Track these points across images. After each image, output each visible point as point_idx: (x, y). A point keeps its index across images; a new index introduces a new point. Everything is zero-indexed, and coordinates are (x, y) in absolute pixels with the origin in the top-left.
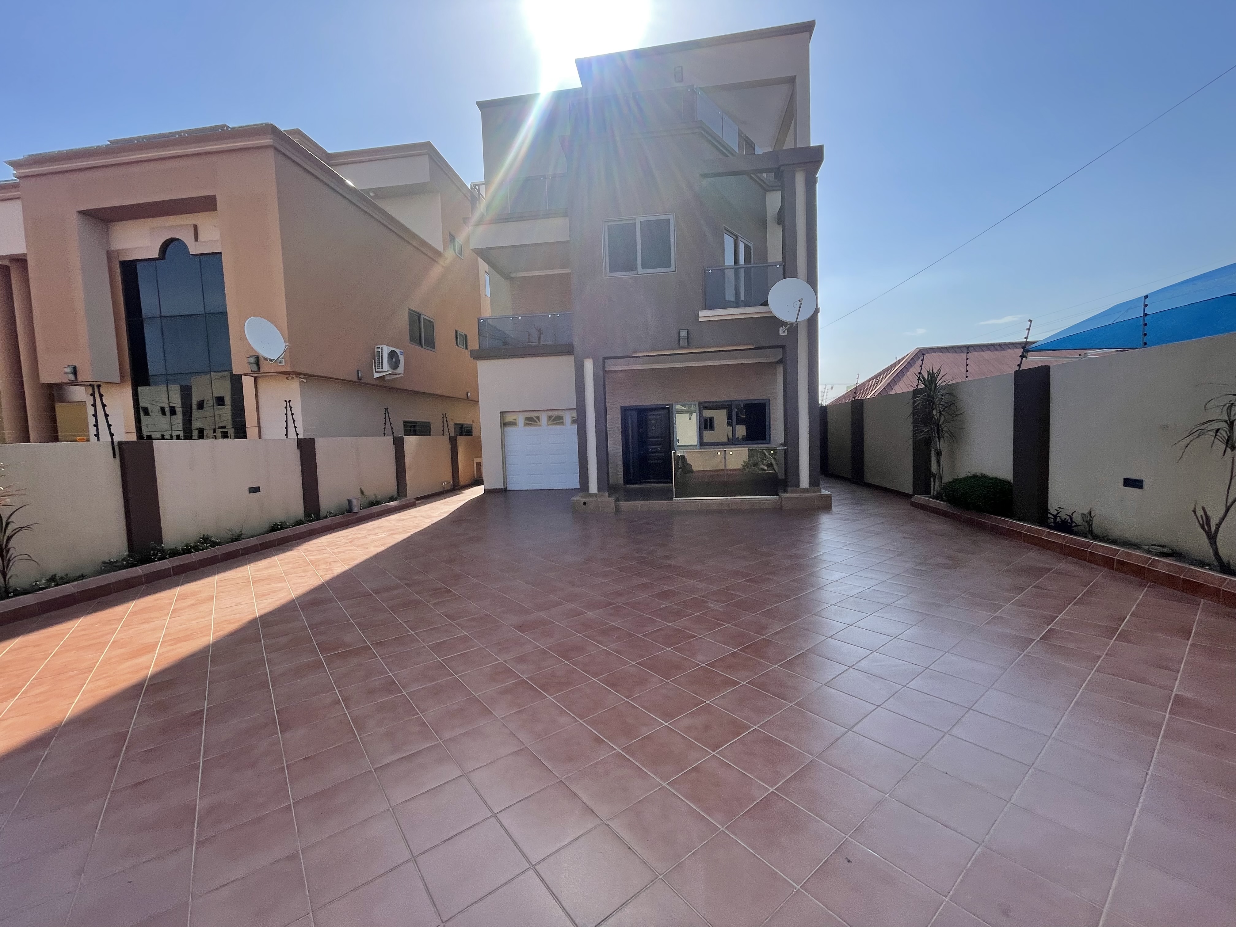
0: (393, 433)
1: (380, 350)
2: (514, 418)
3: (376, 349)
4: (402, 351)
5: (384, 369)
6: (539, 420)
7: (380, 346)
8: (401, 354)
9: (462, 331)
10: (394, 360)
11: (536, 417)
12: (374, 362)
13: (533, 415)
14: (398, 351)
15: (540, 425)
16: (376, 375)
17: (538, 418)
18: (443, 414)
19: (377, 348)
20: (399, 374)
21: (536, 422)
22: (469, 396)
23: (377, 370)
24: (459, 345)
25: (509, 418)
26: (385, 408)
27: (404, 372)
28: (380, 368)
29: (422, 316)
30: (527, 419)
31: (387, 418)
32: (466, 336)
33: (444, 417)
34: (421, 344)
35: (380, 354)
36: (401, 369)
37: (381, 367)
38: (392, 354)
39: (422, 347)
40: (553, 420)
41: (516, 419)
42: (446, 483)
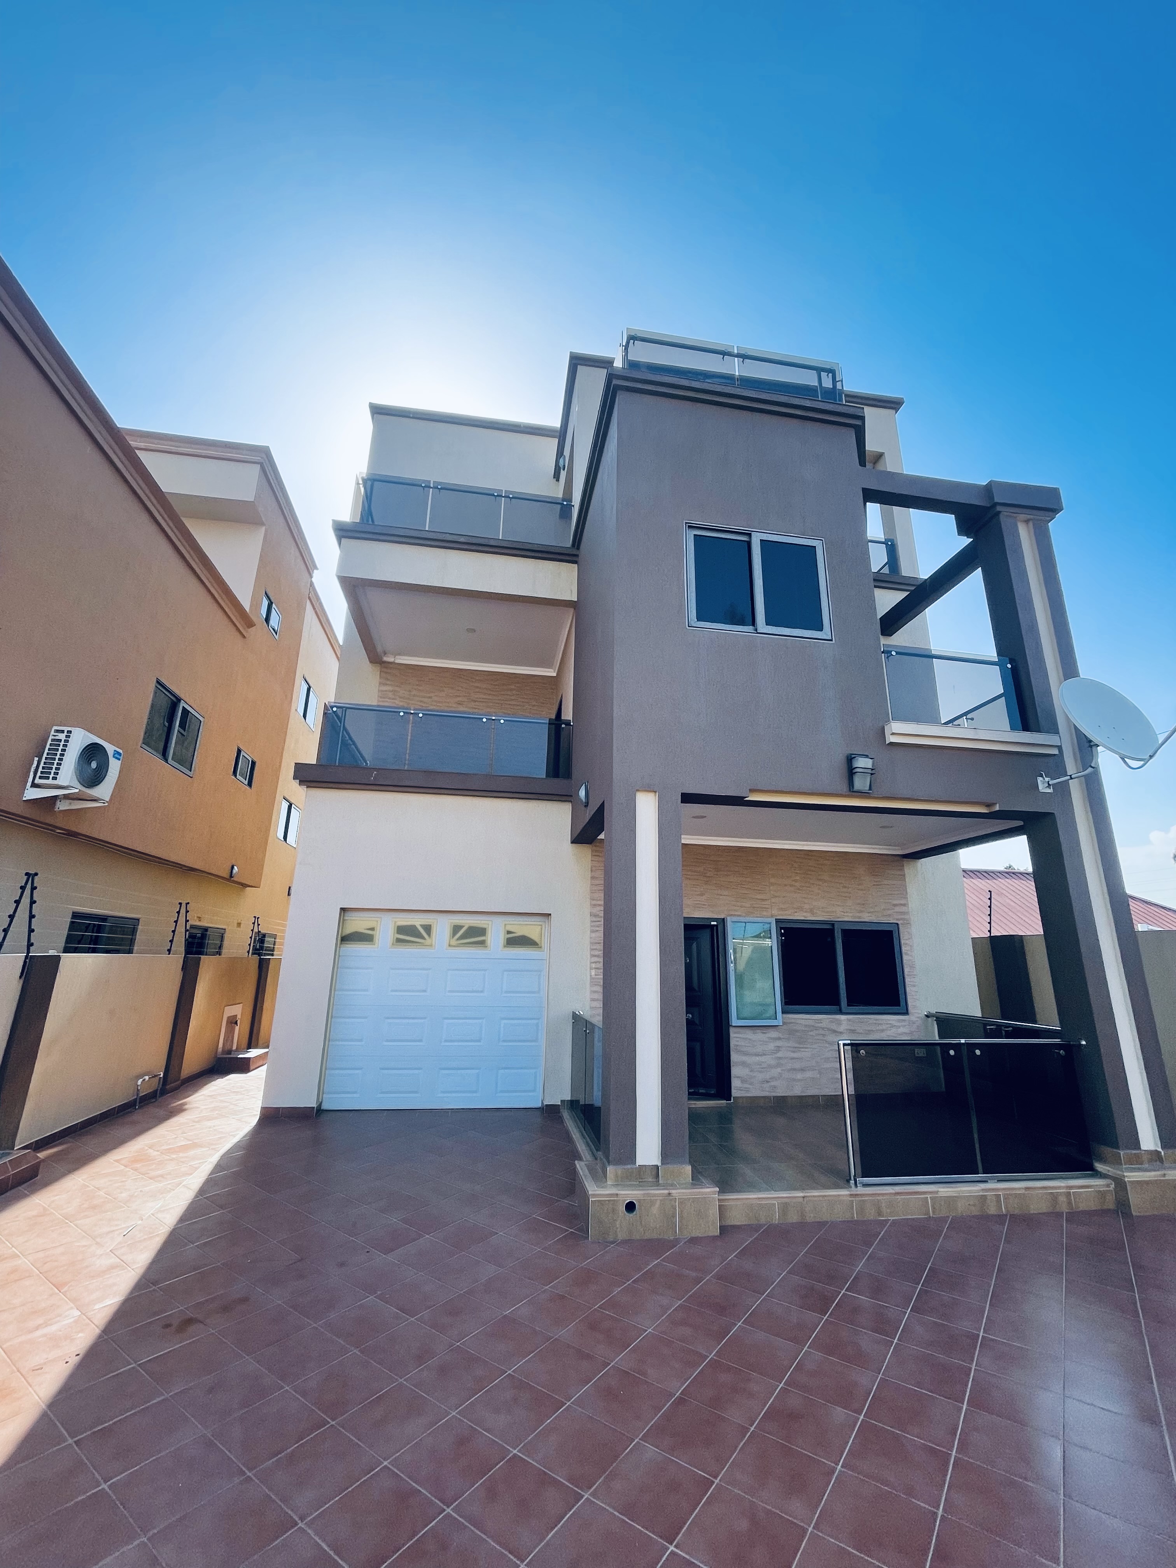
0: (30, 945)
1: (62, 736)
2: (370, 925)
3: (52, 733)
4: (121, 751)
5: (60, 781)
6: (429, 934)
7: (66, 729)
8: (117, 755)
9: (248, 754)
10: (94, 765)
11: (423, 926)
12: (35, 763)
13: (417, 921)
14: (110, 748)
15: (431, 945)
16: (31, 794)
17: (428, 929)
18: (180, 904)
19: (57, 731)
20: (95, 800)
21: (423, 938)
22: (234, 871)
23: (37, 781)
24: (238, 776)
25: (357, 924)
26: (27, 874)
27: (111, 799)
28: (48, 778)
29: (182, 704)
30: (401, 930)
31: (26, 900)
32: (253, 763)
33: (183, 911)
34: (164, 755)
35: (58, 749)
36: (104, 791)
37: (52, 775)
38: (92, 752)
39: (166, 761)
40: (462, 937)
41: (373, 929)
42: (147, 1078)
